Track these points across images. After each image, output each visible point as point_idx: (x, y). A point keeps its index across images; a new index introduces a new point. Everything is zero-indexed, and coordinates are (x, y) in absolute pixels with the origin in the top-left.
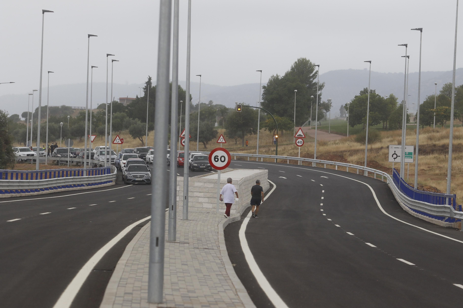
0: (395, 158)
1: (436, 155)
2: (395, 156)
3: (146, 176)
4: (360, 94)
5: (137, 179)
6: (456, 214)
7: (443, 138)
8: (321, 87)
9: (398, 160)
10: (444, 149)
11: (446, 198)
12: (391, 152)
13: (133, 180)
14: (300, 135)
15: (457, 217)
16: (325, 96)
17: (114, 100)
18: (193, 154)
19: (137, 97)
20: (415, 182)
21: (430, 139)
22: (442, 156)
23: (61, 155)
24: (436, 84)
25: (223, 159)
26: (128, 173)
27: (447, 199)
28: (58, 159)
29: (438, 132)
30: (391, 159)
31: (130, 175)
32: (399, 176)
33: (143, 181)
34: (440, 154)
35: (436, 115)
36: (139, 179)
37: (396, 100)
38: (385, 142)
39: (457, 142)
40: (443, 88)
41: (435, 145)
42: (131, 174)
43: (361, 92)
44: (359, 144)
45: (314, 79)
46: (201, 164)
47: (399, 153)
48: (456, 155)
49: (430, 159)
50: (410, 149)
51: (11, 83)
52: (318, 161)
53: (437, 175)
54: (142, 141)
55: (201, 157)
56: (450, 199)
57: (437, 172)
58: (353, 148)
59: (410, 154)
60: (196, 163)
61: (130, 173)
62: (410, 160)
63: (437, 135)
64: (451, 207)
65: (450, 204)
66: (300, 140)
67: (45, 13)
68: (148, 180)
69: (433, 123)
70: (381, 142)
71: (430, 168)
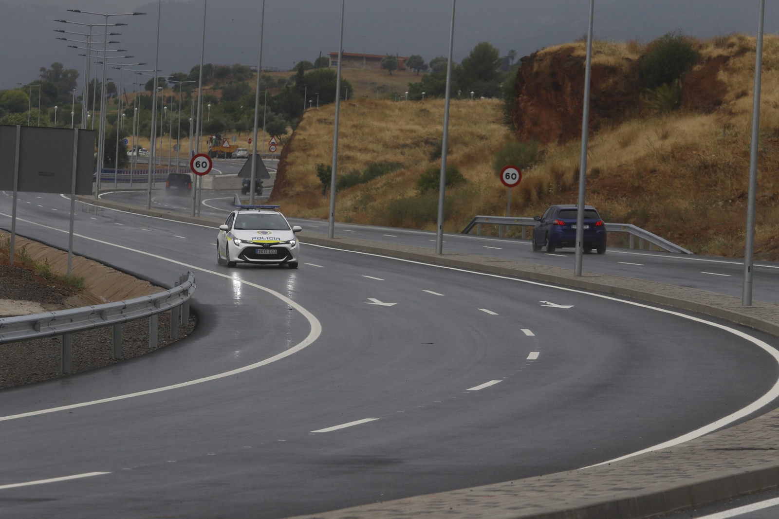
17: (322, 56)
19: (387, 54)
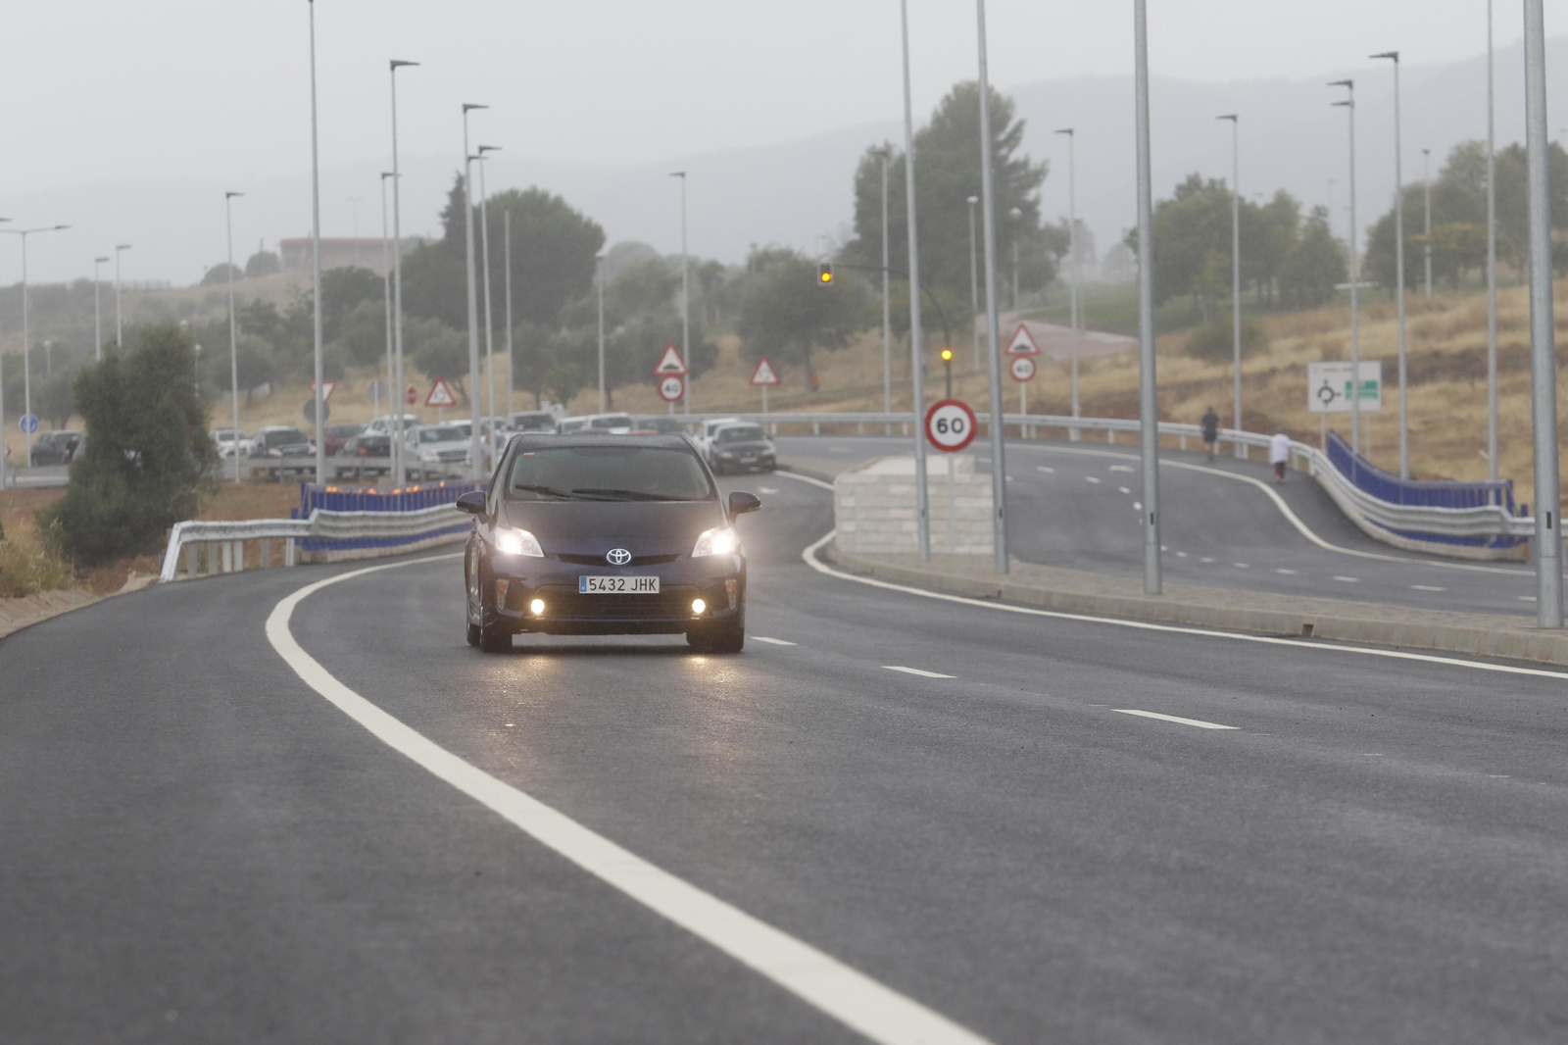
0: (1326, 402)
1: (1445, 384)
2: (1326, 395)
4: (1177, 195)
6: (1515, 525)
7: (1460, 328)
8: (1036, 177)
9: (1340, 405)
10: (1468, 365)
11: (1487, 491)
12: (1314, 383)
14: (1023, 347)
15: (1518, 531)
16: (1052, 205)
18: (713, 422)
20: (1400, 466)
21: (1423, 333)
22: (1463, 387)
23: (281, 450)
24: (1426, 152)
25: (958, 426)
27: (1492, 495)
28: (275, 463)
29: (1442, 309)
30: (1315, 405)
32: (1351, 449)
34: (1456, 379)
35: (1432, 255)
37: (1297, 207)
38: (1283, 351)
39: (1506, 339)
40: (1451, 159)
41: (1437, 354)
43: (1180, 188)
44: (1199, 363)
45: (1011, 150)
46: (742, 451)
47: (1338, 384)
48: (1506, 381)
49: (1428, 397)
50: (1372, 372)
51: (58, 228)
52: (1089, 422)
53: (1449, 444)
54: (462, 391)
55: (740, 430)
56: (1498, 493)
57: (1452, 434)
58: (1181, 378)
59: (1371, 385)
60: (727, 450)
62: (1370, 405)
63: (1444, 319)
64: (1503, 509)
65: (1498, 502)
66: (1023, 362)
67: (397, 68)
69: (1423, 281)
70: (1267, 352)
71: (1430, 425)
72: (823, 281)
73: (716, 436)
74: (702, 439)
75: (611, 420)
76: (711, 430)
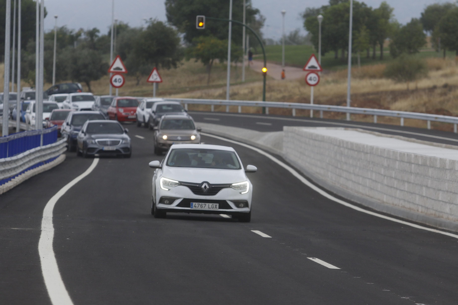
3: (122, 142)
5: (106, 148)
13: (98, 150)
14: (313, 67)
26: (87, 136)
31: (93, 141)
33: (117, 151)
36: (111, 148)
42: (94, 139)
61: (93, 136)
68: (126, 149)
72: (199, 26)
73: (154, 108)
74: (143, 110)
75: (82, 96)
76: (149, 105)
